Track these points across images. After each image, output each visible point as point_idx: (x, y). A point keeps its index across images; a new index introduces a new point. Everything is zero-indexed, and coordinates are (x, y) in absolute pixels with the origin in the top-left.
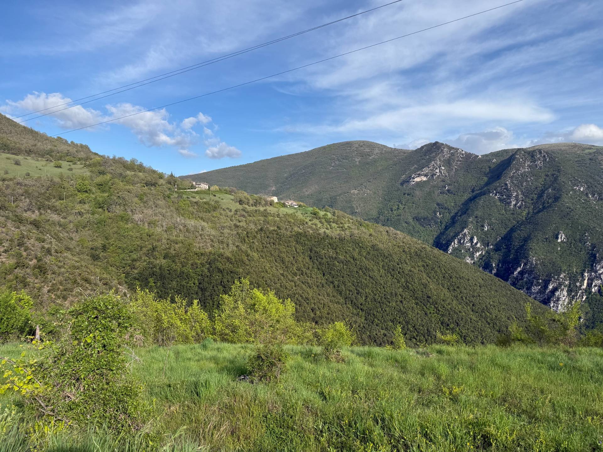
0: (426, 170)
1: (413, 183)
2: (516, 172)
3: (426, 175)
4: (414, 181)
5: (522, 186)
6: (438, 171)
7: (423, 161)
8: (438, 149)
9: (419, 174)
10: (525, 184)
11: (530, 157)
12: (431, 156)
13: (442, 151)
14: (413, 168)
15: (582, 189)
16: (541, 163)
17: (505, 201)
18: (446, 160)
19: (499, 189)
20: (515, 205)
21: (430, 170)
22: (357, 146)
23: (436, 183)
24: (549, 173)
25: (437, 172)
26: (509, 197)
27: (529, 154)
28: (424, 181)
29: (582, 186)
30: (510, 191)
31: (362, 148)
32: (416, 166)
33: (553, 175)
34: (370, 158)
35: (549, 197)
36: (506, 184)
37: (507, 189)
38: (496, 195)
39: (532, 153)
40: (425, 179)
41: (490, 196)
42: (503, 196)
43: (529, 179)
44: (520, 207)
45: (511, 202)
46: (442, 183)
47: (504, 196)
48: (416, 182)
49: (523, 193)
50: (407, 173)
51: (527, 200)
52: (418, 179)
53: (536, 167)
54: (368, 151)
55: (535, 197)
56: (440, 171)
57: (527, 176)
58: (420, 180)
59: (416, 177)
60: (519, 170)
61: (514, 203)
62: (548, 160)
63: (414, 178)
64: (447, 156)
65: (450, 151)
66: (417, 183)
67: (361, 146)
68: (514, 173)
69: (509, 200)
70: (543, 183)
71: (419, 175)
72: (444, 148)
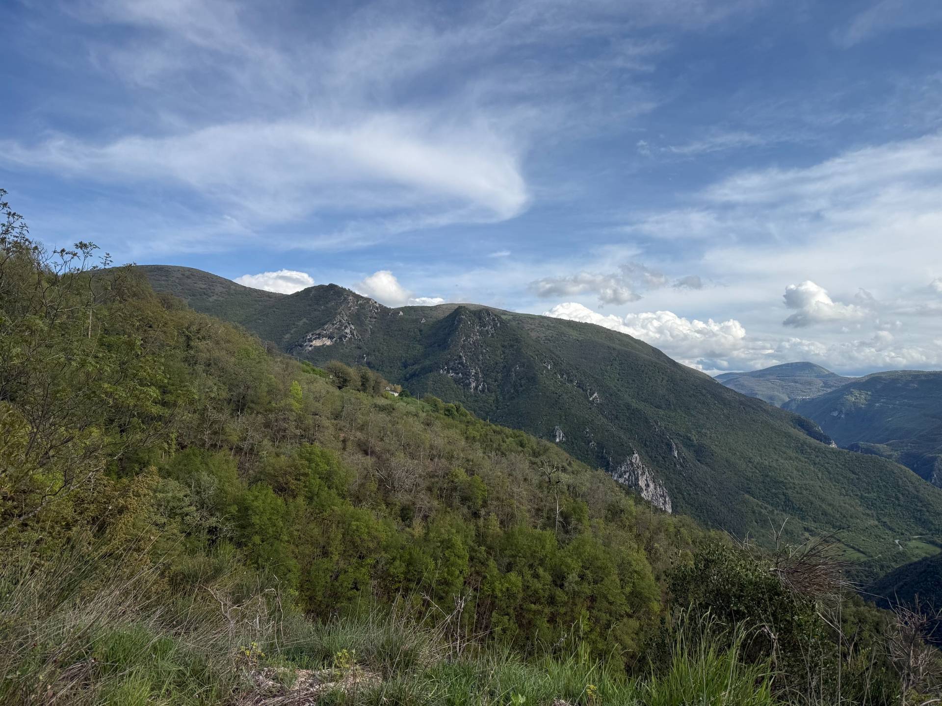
0: (329, 328)
1: (310, 348)
2: (467, 339)
3: (330, 337)
4: (311, 346)
5: (479, 361)
6: (348, 331)
7: (317, 313)
8: (339, 297)
9: (319, 334)
10: (481, 357)
11: (477, 320)
12: (329, 305)
13: (345, 299)
14: (301, 323)
15: (549, 367)
16: (491, 328)
17: (462, 382)
18: (353, 315)
19: (451, 364)
20: (476, 388)
21: (336, 328)
22: (180, 276)
23: (347, 351)
24: (506, 344)
25: (346, 333)
26: (467, 375)
27: (475, 314)
28: (328, 346)
29: (549, 363)
30: (467, 367)
31: (189, 281)
32: (305, 320)
33: (512, 346)
34: (211, 299)
35: (519, 377)
36: (460, 357)
37: (461, 363)
38: (448, 372)
39: (479, 314)
40: (328, 343)
41: (440, 375)
42: (458, 374)
43: (484, 351)
44: (483, 391)
45: (470, 383)
46: (358, 352)
47: (460, 375)
48: (315, 347)
49: (482, 371)
50: (292, 332)
51: (490, 381)
52: (317, 343)
53: (488, 334)
54: (204, 286)
55: (500, 376)
56: (351, 332)
57: (482, 346)
58: (321, 344)
59: (315, 339)
60: (470, 337)
61: (473, 385)
62: (498, 325)
63: (310, 340)
64: (354, 309)
65: (357, 302)
66: (317, 349)
67: (188, 277)
68: (464, 341)
69: (468, 381)
70: (502, 356)
71: (319, 336)
72: (348, 295)
